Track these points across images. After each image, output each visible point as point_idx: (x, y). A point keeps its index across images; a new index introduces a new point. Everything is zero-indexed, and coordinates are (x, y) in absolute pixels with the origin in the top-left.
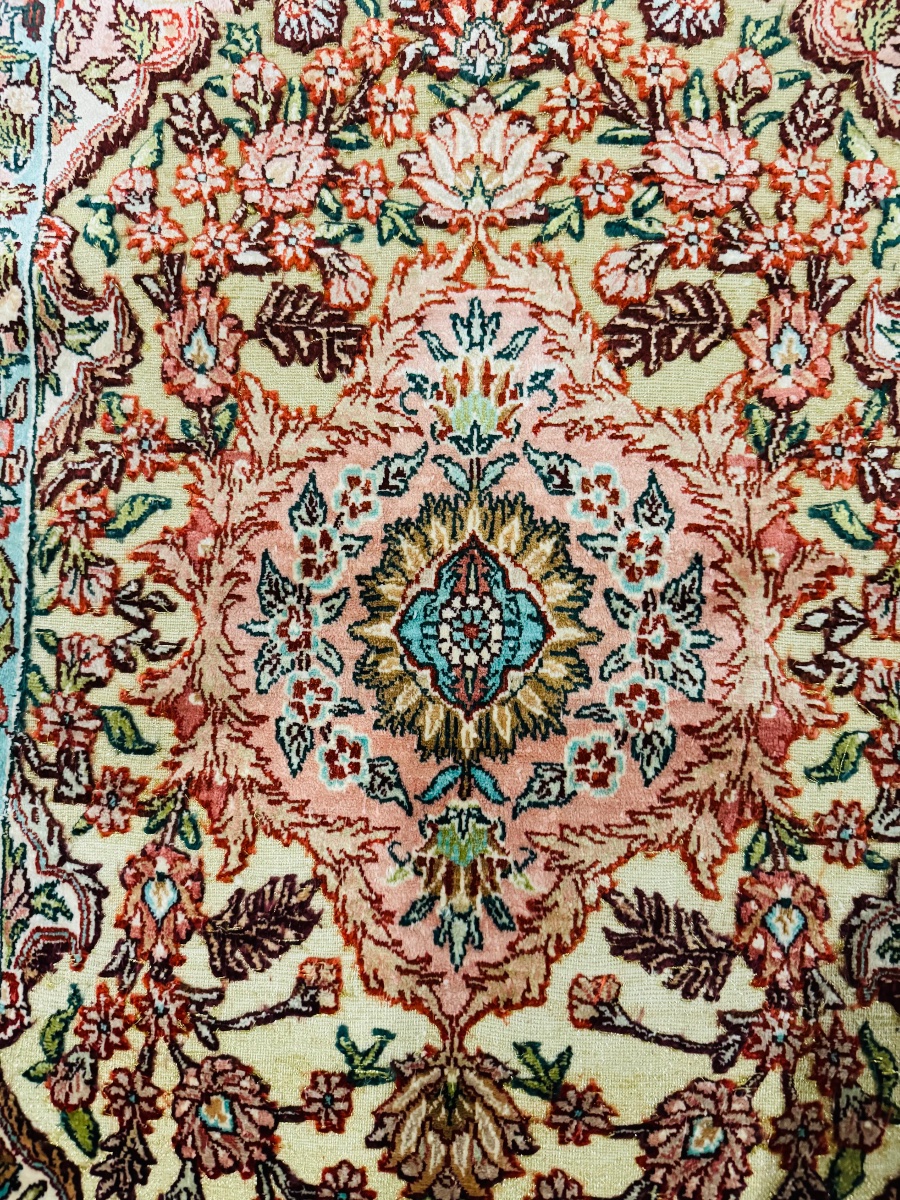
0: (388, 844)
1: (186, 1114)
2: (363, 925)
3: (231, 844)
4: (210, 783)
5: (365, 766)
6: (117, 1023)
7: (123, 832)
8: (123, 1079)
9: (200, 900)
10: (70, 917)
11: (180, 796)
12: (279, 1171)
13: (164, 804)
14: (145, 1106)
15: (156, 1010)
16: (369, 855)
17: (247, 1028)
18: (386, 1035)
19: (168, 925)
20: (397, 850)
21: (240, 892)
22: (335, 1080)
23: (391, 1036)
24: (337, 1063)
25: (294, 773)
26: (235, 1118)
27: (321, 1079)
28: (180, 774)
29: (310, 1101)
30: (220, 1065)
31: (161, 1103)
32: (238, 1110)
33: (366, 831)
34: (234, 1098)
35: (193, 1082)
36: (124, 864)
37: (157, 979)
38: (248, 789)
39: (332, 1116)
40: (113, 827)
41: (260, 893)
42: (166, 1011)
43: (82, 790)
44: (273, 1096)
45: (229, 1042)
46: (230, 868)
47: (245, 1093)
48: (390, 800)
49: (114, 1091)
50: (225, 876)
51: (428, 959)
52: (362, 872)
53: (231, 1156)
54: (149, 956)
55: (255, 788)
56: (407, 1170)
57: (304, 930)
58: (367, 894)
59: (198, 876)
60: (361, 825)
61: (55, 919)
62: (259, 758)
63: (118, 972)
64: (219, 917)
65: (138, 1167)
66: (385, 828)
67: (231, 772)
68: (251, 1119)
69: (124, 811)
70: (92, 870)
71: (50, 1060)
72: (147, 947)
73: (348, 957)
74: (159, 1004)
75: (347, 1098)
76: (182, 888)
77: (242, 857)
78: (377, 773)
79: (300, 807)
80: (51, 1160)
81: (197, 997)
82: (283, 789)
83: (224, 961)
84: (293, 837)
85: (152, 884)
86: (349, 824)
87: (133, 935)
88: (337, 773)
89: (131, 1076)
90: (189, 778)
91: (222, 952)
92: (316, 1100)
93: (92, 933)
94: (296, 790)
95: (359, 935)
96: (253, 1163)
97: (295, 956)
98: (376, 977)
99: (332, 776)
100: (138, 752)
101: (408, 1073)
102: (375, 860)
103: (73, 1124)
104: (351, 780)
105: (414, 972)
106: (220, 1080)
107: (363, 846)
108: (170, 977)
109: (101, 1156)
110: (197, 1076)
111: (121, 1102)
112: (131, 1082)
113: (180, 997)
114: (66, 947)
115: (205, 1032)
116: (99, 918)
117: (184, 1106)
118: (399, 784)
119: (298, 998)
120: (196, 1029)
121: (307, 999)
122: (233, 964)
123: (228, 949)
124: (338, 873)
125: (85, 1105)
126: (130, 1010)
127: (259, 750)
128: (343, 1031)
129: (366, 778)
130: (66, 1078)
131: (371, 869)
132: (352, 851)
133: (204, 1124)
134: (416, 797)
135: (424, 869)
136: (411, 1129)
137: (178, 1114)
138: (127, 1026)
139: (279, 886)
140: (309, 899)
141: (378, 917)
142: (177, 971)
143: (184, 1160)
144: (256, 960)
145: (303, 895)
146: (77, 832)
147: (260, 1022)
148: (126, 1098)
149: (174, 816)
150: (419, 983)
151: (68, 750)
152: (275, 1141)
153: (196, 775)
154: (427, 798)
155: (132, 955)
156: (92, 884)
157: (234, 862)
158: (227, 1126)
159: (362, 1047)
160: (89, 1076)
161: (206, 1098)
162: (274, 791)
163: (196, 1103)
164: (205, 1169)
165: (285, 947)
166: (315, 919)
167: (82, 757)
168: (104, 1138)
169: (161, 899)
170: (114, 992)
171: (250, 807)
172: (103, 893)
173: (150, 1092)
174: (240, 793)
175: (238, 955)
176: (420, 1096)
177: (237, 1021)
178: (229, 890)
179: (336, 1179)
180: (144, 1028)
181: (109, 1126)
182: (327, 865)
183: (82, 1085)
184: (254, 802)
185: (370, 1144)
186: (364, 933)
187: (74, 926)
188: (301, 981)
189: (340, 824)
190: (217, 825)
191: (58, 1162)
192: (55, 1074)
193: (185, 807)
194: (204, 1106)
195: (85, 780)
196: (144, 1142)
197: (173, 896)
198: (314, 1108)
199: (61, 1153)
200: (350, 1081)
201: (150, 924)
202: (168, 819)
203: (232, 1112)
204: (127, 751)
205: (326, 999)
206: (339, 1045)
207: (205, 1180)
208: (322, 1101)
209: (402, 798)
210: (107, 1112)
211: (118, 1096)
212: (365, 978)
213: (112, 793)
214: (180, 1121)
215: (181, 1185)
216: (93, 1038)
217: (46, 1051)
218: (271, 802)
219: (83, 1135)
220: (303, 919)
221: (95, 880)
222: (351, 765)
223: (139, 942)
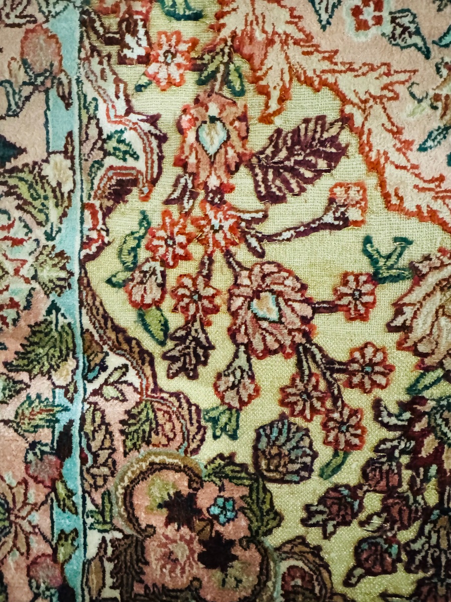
0: (407, 85)
1: (240, 308)
2: (385, 153)
3: (271, 89)
4: (251, 39)
5: (387, 18)
6: (181, 239)
7: (178, 85)
8: (188, 282)
9: (246, 137)
10: (137, 158)
11: (227, 50)
12: (316, 351)
13: (213, 58)
14: (206, 302)
15: (212, 227)
16: (391, 95)
17: (288, 240)
18: (405, 242)
19: (220, 159)
20: (415, 90)
21: (279, 131)
22: (363, 278)
23: (410, 243)
24: (364, 266)
25: (324, 28)
26: (280, 310)
27: (351, 278)
28: (225, 33)
29: (342, 296)
30: (268, 268)
31: (218, 301)
32: (282, 304)
33: (388, 74)
34: (279, 294)
35: (246, 282)
36: (179, 113)
37: (212, 203)
38: (285, 43)
39: (360, 307)
40: (170, 82)
41: (296, 131)
42: (221, 227)
43: (142, 52)
44: (310, 293)
45: (273, 251)
46: (271, 111)
47: (288, 290)
48: (410, 46)
49: (181, 291)
50: (266, 119)
51: (441, 179)
52: (385, 109)
53: (277, 341)
54: (205, 185)
55: (291, 42)
56: (421, 348)
57: (333, 160)
58: (389, 126)
59: (243, 118)
60: (384, 69)
61: (125, 160)
62: (292, 16)
63: (179, 200)
64: (262, 152)
65: (200, 352)
66: (405, 72)
67: (269, 29)
68: (293, 310)
69: (179, 66)
70: (153, 120)
71: (127, 269)
72: (202, 177)
73: (372, 181)
74: (216, 223)
75: (372, 293)
76: (230, 128)
77: (282, 100)
78: (398, 24)
79: (330, 57)
80: (131, 348)
81: (247, 216)
82: (315, 42)
83: (267, 187)
84: (324, 83)
85: (205, 126)
86: (373, 69)
87: (190, 170)
88: (362, 26)
89: (194, 280)
90: (234, 36)
91: (265, 180)
92: (347, 295)
93: (156, 170)
94: (325, 42)
95: (382, 161)
96: (295, 346)
97: (326, 182)
98: (397, 195)
99: (358, 29)
100: (188, 18)
101: (425, 271)
102: (396, 97)
103: (148, 320)
104: (374, 31)
105: (430, 190)
106: (268, 280)
107: (385, 88)
108: (223, 201)
109: (170, 344)
110: (250, 278)
111: (186, 300)
112: (195, 285)
113: (233, 217)
114: (135, 182)
115: (254, 242)
116: (161, 158)
117: (238, 302)
118: (418, 32)
119: (331, 214)
120: (246, 241)
121: (338, 214)
122: (274, 190)
123: (270, 176)
124: (364, 111)
125: (157, 304)
126: (190, 228)
127: (292, 10)
128: (368, 240)
129: (387, 28)
130: (141, 283)
131: (392, 106)
132: (376, 91)
133: (255, 316)
134: (434, 42)
135: (440, 105)
136: (427, 316)
137: (233, 309)
138: (189, 241)
139: (311, 126)
140: (338, 134)
141: (399, 145)
142: (227, 197)
143: (238, 345)
144: (294, 186)
145: (333, 131)
146: (139, 88)
147: (299, 234)
148: (191, 297)
149: (222, 68)
150: (436, 198)
151: (127, 20)
152: (313, 328)
153: (239, 33)
154: (444, 42)
155: (190, 186)
156: (154, 131)
157: (274, 105)
158: (274, 316)
159: (384, 251)
160: (160, 280)
161: (257, 294)
162: (307, 43)
163: (249, 299)
164: (254, 351)
165: (319, 174)
166: (342, 151)
167: (140, 23)
168: (171, 331)
169: (213, 138)
170: (176, 215)
171: (287, 58)
172: (162, 139)
173: (210, 292)
174: (277, 46)
175: (278, 182)
176: (434, 289)
177: (280, 234)
178: (269, 130)
179: (363, 356)
180: (203, 241)
181: (176, 321)
182: (354, 104)
183: (155, 287)
184: (291, 54)
185: (390, 328)
186: (387, 159)
187: (141, 165)
188: (331, 201)
189: (365, 69)
190: (259, 73)
191: (137, 350)
192: (132, 280)
193: (230, 60)
194: (255, 301)
195: (144, 43)
196: (204, 332)
197: (223, 135)
198: (345, 301)
199: (138, 344)
200: (376, 279)
201: (205, 160)
202: (217, 70)
203: (278, 305)
204: (179, 18)
205: (353, 214)
206: (365, 251)
207: (254, 360)
208: (353, 295)
209: (421, 44)
210: (175, 310)
211: (183, 296)
212: (386, 196)
213: (168, 51)
214: (234, 315)
215: (235, 365)
216: (162, 251)
217: (124, 263)
218: (304, 53)
219: (156, 328)
220: (333, 150)
221: (156, 128)
222: (375, 17)
223: (195, 175)
